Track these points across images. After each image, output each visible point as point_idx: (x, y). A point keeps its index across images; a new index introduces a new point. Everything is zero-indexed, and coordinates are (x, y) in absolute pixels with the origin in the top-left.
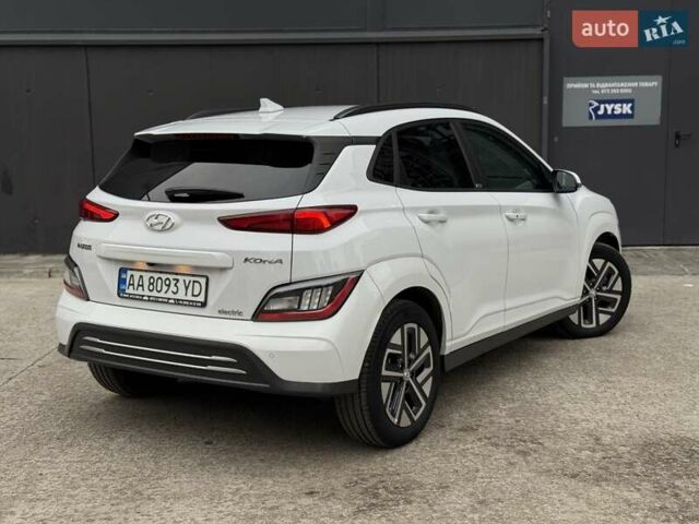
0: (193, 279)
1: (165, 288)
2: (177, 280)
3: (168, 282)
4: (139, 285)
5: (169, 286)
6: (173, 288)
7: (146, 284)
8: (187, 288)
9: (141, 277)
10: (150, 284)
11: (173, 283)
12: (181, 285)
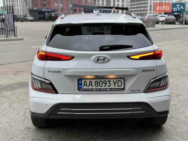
0: (117, 80)
1: (104, 85)
2: (110, 81)
3: (105, 82)
4: (89, 85)
5: (106, 84)
6: (108, 84)
7: (94, 84)
8: (115, 84)
9: (90, 81)
10: (96, 84)
11: (108, 82)
12: (112, 83)
